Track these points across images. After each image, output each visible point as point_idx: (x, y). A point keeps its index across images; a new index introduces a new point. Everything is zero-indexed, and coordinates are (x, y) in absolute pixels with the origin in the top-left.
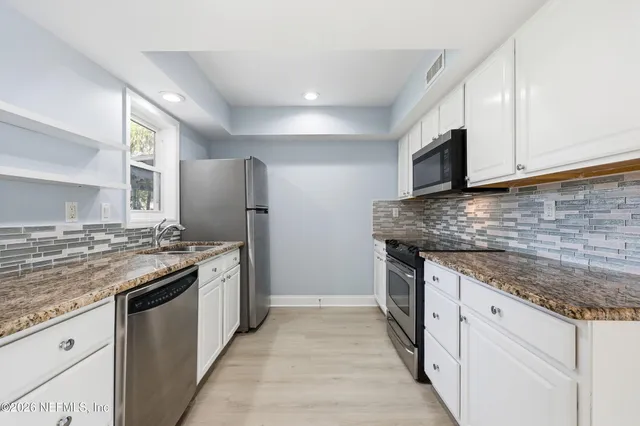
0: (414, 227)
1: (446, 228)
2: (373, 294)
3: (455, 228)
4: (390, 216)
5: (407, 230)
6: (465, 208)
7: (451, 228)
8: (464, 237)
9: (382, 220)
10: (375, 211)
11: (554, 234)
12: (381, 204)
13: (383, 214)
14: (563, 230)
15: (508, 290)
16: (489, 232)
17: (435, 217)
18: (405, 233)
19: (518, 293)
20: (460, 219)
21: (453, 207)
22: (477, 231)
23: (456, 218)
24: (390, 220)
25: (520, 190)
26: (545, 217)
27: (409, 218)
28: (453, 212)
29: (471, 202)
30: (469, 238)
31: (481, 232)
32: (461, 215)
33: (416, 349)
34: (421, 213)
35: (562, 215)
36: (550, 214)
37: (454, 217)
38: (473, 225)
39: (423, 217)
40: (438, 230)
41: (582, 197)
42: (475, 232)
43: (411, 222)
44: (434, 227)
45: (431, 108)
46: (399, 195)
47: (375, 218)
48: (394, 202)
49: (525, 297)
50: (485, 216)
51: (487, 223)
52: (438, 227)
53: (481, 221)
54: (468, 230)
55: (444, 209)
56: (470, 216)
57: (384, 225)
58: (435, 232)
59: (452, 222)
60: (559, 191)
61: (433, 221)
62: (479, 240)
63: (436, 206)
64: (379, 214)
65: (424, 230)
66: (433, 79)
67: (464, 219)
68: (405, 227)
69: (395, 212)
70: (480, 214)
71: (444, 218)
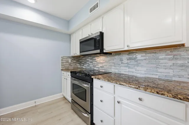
0: (76, 66)
1: (88, 66)
2: (61, 92)
3: (92, 66)
4: (68, 62)
5: (74, 67)
6: (96, 59)
7: (90, 66)
8: (95, 68)
9: (64, 64)
10: (62, 60)
11: (127, 67)
12: (64, 57)
13: (65, 61)
14: (129, 66)
15: (151, 92)
16: (105, 67)
17: (84, 62)
18: (73, 68)
19: (158, 93)
20: (94, 63)
21: (91, 59)
22: (100, 66)
23: (92, 63)
24: (68, 63)
25: (115, 54)
26: (124, 62)
27: (74, 63)
28: (91, 61)
29: (98, 57)
30: (97, 69)
31: (102, 67)
32: (95, 62)
33: (90, 114)
34: (78, 61)
35: (129, 61)
36: (125, 61)
37: (91, 62)
38: (99, 65)
39: (79, 62)
40: (85, 66)
41: (135, 57)
42: (100, 67)
43: (74, 64)
44: (83, 66)
45: (88, 24)
46: (71, 55)
47: (62, 63)
48: (69, 57)
49: (162, 94)
50: (104, 62)
51: (104, 64)
52: (85, 65)
53: (102, 63)
54: (97, 66)
55: (87, 59)
56: (97, 62)
57: (65, 65)
58: (84, 67)
59: (90, 64)
60: (128, 55)
61: (83, 63)
62: (101, 69)
63: (84, 58)
64: (64, 61)
65: (79, 67)
66: (93, 12)
67: (96, 63)
68: (73, 66)
69: (70, 60)
70: (101, 61)
71: (88, 63)
